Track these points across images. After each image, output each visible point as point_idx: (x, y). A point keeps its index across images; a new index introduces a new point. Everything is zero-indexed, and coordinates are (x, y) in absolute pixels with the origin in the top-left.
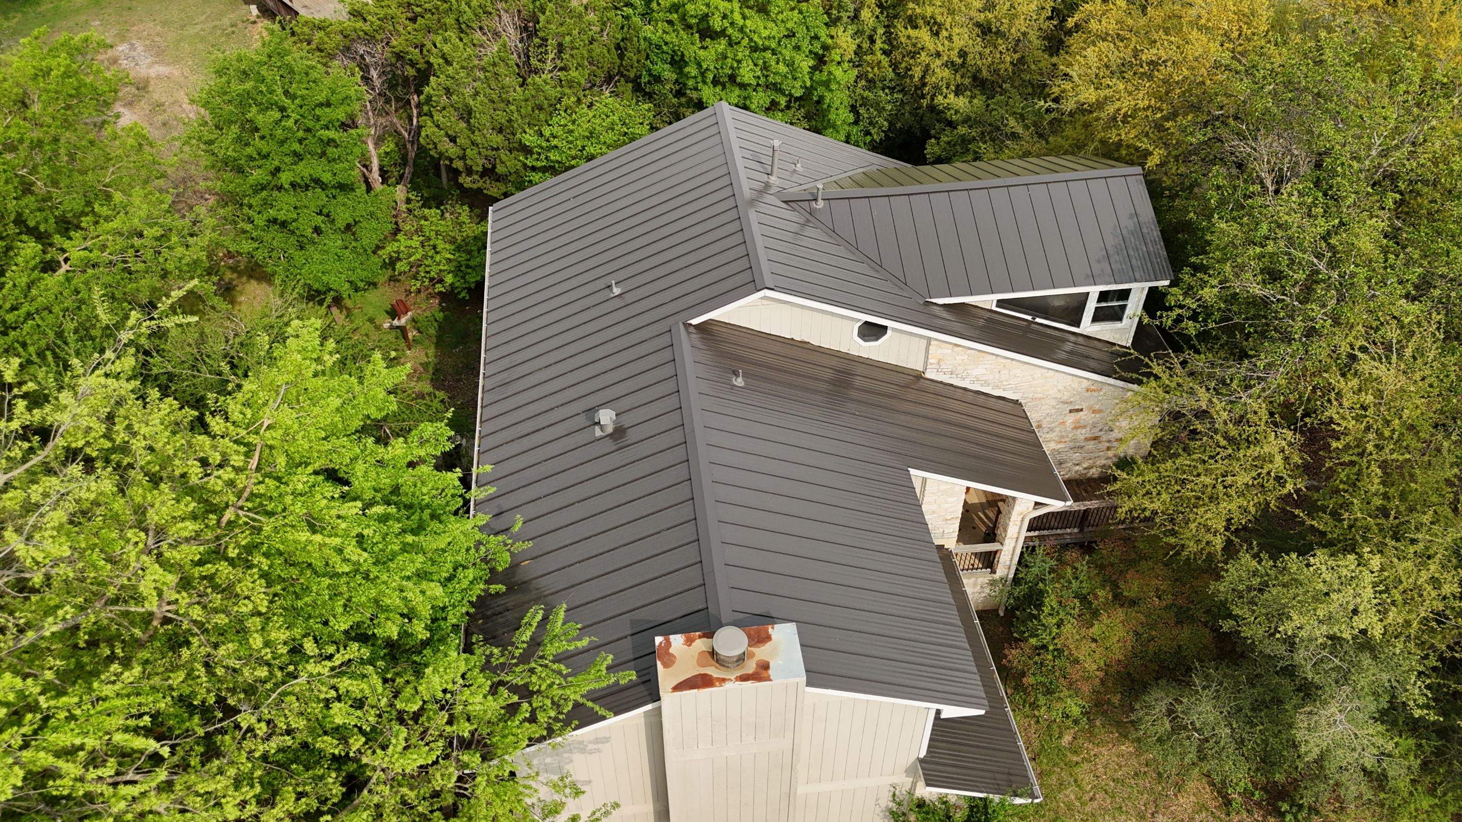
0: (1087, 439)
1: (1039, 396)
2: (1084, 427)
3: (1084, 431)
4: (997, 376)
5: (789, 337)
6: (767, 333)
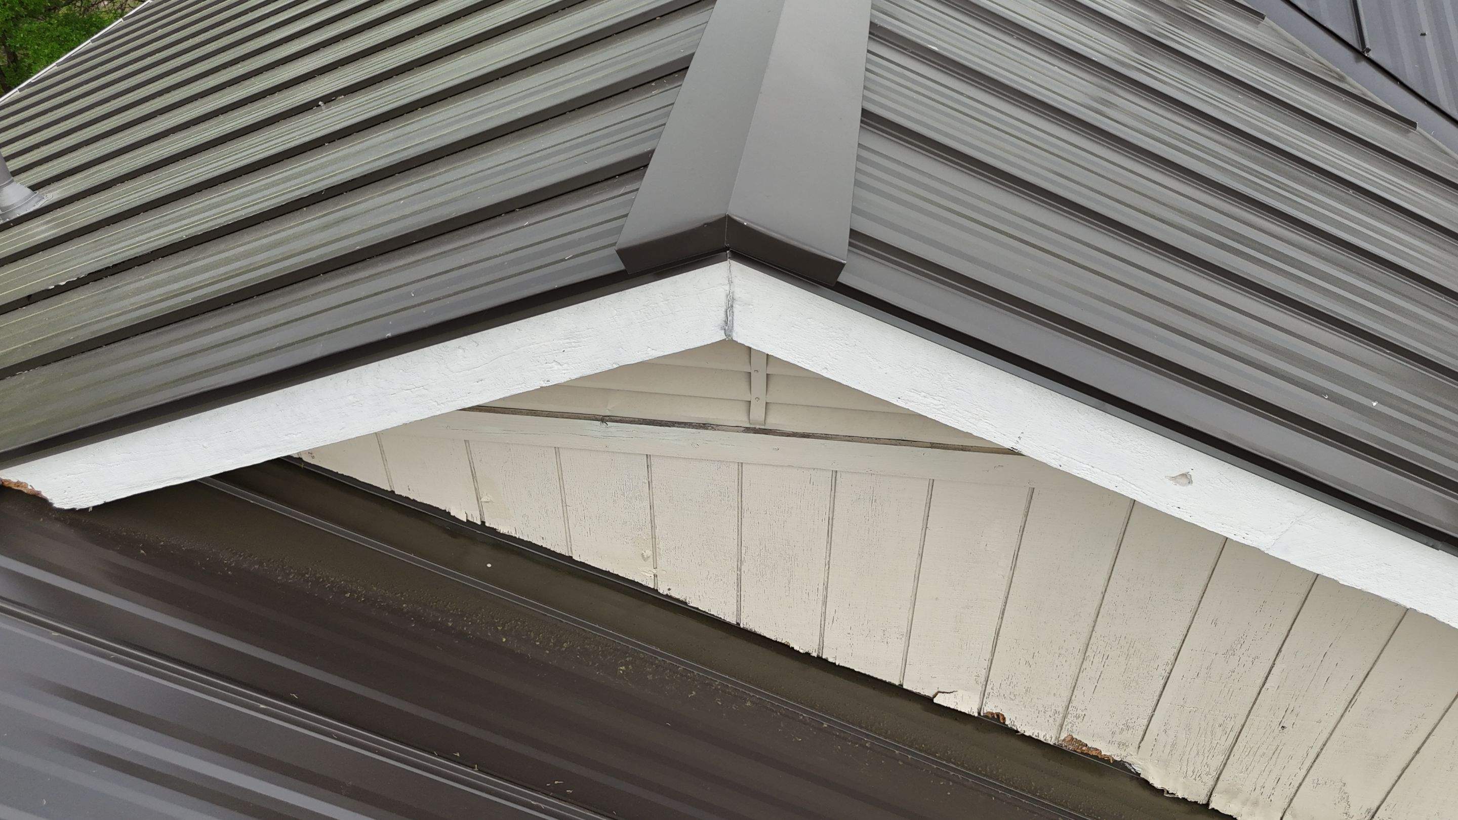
5: (968, 704)
6: (808, 654)
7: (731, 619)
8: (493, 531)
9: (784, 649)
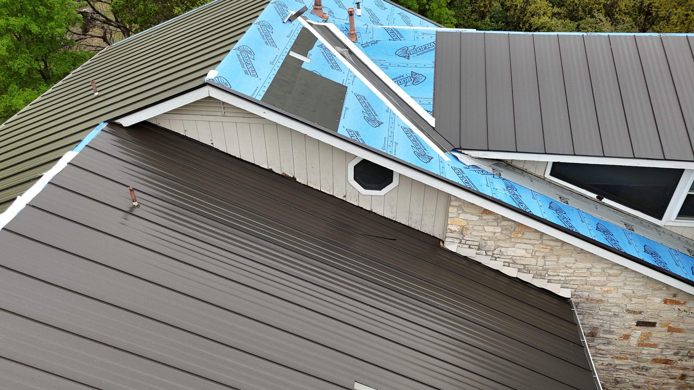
0: (655, 361)
1: (597, 297)
2: (655, 346)
3: (653, 350)
4: (541, 262)
5: (266, 167)
6: (239, 158)
7: (226, 152)
8: (187, 137)
9: (235, 157)
